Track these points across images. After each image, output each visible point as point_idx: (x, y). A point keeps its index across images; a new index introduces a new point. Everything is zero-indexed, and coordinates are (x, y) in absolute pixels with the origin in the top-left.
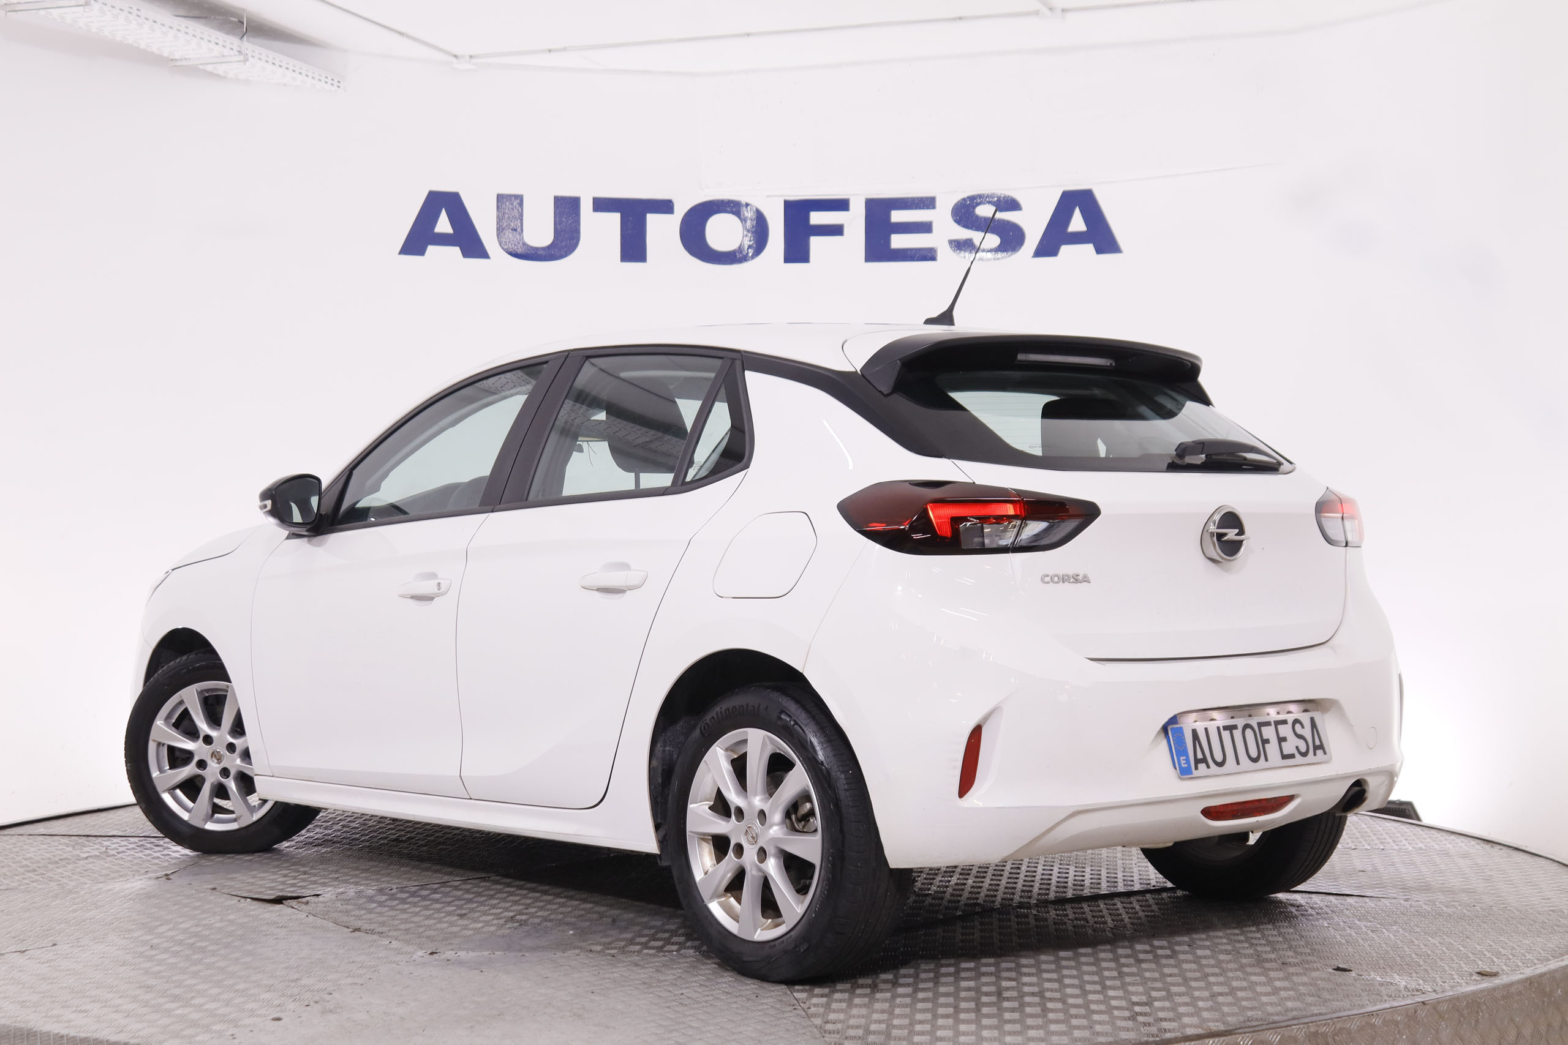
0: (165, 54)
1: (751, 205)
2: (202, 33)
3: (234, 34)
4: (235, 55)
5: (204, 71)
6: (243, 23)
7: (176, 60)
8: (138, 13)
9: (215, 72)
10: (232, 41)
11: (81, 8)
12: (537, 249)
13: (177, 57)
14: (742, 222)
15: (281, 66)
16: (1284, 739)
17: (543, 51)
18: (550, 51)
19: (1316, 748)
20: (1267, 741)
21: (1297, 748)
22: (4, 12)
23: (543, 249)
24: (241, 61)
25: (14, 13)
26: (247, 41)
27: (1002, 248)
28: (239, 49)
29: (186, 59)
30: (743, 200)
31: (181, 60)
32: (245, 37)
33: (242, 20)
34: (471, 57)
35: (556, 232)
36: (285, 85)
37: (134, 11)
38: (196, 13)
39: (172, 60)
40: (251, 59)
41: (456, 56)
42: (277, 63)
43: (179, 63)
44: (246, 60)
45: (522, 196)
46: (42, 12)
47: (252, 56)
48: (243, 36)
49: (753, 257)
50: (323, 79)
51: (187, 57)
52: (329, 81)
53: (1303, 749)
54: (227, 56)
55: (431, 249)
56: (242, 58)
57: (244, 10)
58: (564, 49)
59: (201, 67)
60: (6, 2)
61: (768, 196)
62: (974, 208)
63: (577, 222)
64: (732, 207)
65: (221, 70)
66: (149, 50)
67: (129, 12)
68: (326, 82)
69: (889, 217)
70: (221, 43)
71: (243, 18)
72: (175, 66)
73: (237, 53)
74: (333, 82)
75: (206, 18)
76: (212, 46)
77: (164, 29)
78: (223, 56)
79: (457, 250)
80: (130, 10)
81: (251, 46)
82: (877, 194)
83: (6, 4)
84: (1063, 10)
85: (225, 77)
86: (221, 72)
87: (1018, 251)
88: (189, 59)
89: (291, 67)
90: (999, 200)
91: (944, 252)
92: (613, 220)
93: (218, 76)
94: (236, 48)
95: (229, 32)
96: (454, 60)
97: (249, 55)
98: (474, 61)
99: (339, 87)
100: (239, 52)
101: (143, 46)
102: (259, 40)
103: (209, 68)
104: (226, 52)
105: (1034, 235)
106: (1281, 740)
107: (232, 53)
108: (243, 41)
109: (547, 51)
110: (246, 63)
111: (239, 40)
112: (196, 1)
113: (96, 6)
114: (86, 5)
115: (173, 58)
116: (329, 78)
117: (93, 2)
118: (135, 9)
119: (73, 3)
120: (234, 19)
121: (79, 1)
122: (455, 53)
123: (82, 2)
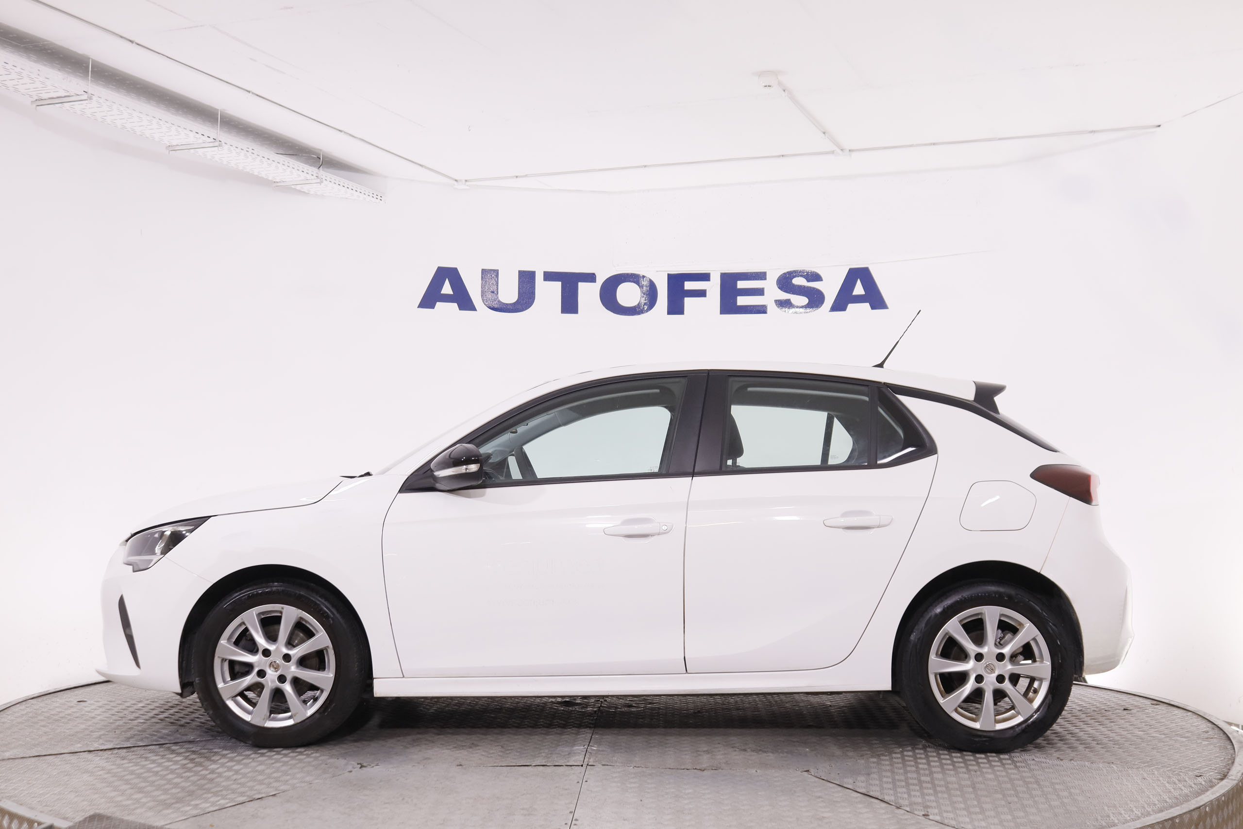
0: (270, 179)
2: (293, 165)
3: (314, 166)
4: (314, 179)
5: (295, 189)
6: (320, 159)
7: (277, 182)
8: (253, 151)
9: (301, 190)
10: (313, 170)
11: (217, 148)
13: (277, 180)
15: (343, 186)
17: (512, 177)
18: (517, 177)
22: (168, 151)
24: (319, 183)
25: (174, 152)
26: (322, 170)
28: (317, 175)
29: (283, 181)
30: (641, 273)
31: (279, 182)
32: (321, 167)
33: (319, 157)
34: (466, 181)
38: (290, 152)
40: (324, 181)
41: (456, 180)
42: (342, 184)
43: (279, 184)
44: (322, 182)
45: (498, 270)
46: (192, 151)
47: (326, 180)
50: (371, 195)
52: (375, 196)
54: (309, 179)
56: (318, 181)
57: (321, 150)
58: (526, 176)
59: (293, 186)
60: (169, 145)
61: (657, 271)
65: (305, 188)
66: (260, 176)
67: (247, 151)
68: (373, 197)
70: (305, 171)
71: (320, 154)
72: (276, 186)
74: (377, 197)
75: (296, 155)
76: (300, 173)
77: (269, 162)
78: (307, 179)
80: (248, 150)
81: (323, 173)
82: (728, 270)
83: (169, 146)
84: (850, 150)
85: (308, 193)
86: (305, 190)
88: (285, 182)
89: (350, 187)
91: (772, 308)
93: (304, 192)
94: (315, 175)
95: (312, 165)
96: (455, 182)
97: (324, 179)
98: (467, 183)
99: (381, 200)
100: (317, 177)
101: (256, 174)
102: (330, 170)
103: (298, 187)
104: (309, 177)
105: (830, 298)
107: (313, 177)
108: (320, 170)
109: (515, 177)
110: (322, 184)
111: (317, 170)
112: (290, 144)
113: (226, 147)
114: (220, 146)
115: (275, 181)
116: (375, 194)
117: (224, 144)
118: (251, 149)
119: (211, 145)
120: (314, 156)
121: (215, 143)
122: (457, 179)
123: (217, 144)
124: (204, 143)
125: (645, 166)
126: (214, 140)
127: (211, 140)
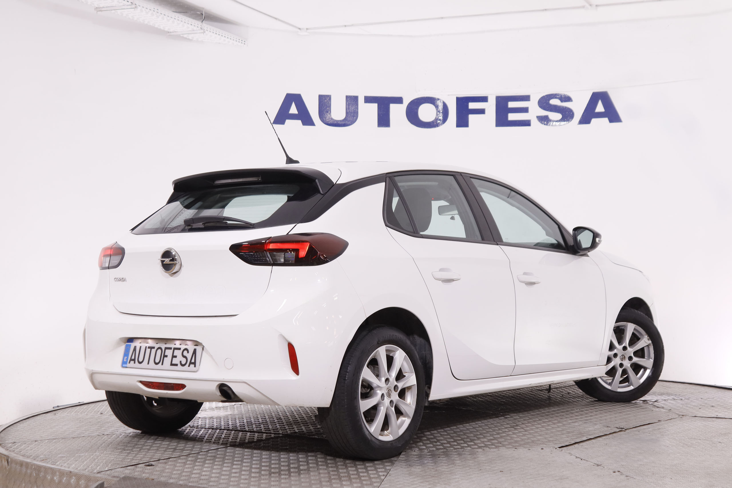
0: (166, 29)
1: (441, 100)
2: (185, 20)
3: (199, 20)
4: (199, 30)
5: (183, 37)
6: (203, 15)
7: (171, 32)
9: (188, 38)
10: (197, 23)
11: (133, 9)
12: (338, 121)
13: (171, 31)
14: (436, 108)
15: (219, 35)
16: (176, 357)
17: (342, 26)
18: (345, 26)
19: (191, 363)
20: (166, 356)
21: (181, 362)
22: (96, 11)
23: (341, 121)
24: (203, 33)
25: (101, 12)
26: (205, 23)
27: (562, 120)
28: (201, 27)
29: (175, 32)
30: (437, 97)
31: (173, 32)
32: (204, 21)
33: (202, 13)
34: (307, 29)
35: (347, 113)
36: (219, 43)
37: (156, 10)
38: (182, 11)
39: (168, 32)
40: (206, 32)
41: (300, 29)
42: (218, 33)
43: (172, 34)
44: (205, 32)
45: (331, 95)
46: (113, 11)
47: (207, 30)
48: (203, 20)
49: (441, 124)
50: (238, 40)
51: (176, 31)
52: (240, 41)
53: (183, 363)
54: (195, 30)
55: (288, 121)
56: (202, 31)
57: (203, 8)
58: (352, 25)
59: (182, 35)
61: (448, 95)
62: (549, 100)
63: (357, 108)
64: (431, 100)
65: (190, 37)
66: (159, 28)
68: (239, 42)
69: (507, 105)
70: (193, 24)
72: (170, 35)
73: (200, 29)
74: (242, 42)
75: (186, 12)
76: (189, 26)
77: (168, 18)
78: (193, 30)
79: (299, 122)
80: (154, 10)
81: (206, 25)
82: (501, 94)
83: (97, 8)
84: (596, 5)
85: (192, 40)
86: (191, 38)
87: (571, 121)
88: (177, 32)
89: (224, 35)
90: (561, 97)
91: (535, 122)
92: (374, 107)
93: (189, 39)
94: (200, 26)
95: (197, 19)
96: (299, 30)
97: (205, 30)
98: (308, 31)
99: (244, 44)
100: (201, 28)
101: (156, 26)
102: (210, 23)
103: (185, 36)
104: (195, 28)
105: (578, 114)
106: (174, 357)
107: (198, 29)
108: (203, 23)
110: (205, 34)
111: (201, 23)
112: (181, 4)
113: (139, 8)
114: (135, 8)
115: (169, 31)
116: (241, 40)
117: (138, 6)
118: (156, 9)
119: (129, 7)
120: (198, 13)
121: (132, 6)
122: (300, 27)
123: (134, 6)
124: (124, 5)
125: (442, 18)
126: (132, 4)
127: (130, 4)
